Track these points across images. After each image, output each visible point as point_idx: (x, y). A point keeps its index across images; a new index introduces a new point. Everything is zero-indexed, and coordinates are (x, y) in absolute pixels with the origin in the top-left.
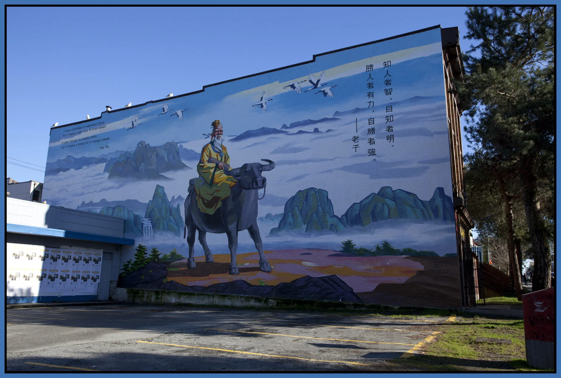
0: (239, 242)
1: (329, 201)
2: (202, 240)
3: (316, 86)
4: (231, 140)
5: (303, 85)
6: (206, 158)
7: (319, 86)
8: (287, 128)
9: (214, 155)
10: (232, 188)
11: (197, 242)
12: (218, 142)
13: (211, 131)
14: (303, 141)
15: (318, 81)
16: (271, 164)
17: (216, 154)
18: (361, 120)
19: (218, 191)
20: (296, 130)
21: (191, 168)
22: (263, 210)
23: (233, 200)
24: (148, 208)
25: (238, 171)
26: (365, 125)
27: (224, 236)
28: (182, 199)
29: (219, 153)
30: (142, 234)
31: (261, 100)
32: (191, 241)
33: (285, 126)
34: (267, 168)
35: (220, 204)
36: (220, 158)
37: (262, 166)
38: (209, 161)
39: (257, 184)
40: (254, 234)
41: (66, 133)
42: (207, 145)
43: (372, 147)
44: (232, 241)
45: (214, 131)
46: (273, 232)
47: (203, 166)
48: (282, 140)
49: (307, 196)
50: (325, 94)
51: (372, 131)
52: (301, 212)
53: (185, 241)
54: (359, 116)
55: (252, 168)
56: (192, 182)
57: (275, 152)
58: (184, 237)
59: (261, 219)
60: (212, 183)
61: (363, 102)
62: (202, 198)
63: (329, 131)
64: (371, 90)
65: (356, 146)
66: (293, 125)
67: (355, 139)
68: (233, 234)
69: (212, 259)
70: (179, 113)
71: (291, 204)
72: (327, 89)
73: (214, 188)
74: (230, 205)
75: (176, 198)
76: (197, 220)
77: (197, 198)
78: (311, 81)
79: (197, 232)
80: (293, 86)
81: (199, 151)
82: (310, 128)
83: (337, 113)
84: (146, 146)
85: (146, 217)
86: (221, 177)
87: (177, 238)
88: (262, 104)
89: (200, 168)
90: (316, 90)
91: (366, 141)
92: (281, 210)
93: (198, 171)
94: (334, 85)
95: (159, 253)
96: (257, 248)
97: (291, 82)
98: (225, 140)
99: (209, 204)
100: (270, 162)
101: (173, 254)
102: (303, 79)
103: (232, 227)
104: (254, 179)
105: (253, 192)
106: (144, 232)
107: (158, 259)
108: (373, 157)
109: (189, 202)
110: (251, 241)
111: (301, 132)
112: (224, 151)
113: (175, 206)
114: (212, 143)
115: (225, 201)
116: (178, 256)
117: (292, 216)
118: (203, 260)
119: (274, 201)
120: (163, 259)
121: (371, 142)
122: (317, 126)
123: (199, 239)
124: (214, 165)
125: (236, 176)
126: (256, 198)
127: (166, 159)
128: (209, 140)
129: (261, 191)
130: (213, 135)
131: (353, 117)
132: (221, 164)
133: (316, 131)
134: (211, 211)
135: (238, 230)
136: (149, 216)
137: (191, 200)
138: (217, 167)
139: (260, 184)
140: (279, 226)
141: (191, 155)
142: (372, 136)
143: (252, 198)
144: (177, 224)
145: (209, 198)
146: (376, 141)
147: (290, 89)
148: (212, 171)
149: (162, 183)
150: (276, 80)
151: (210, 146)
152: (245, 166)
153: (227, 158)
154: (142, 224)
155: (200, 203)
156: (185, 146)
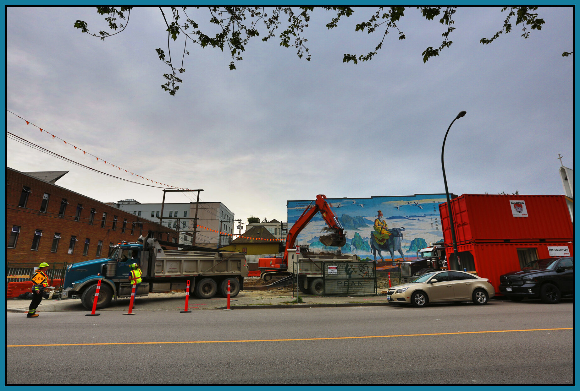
0: (395, 254)
1: (425, 242)
2: (379, 253)
3: (417, 204)
4: (386, 219)
5: (412, 203)
6: (377, 224)
7: (418, 205)
8: (408, 217)
9: (380, 223)
10: (389, 235)
11: (377, 255)
12: (381, 219)
13: (378, 214)
14: (414, 222)
15: (417, 203)
16: (404, 229)
17: (381, 223)
18: (433, 218)
19: (384, 236)
20: (412, 218)
21: (371, 227)
22: (403, 244)
23: (391, 240)
24: (352, 241)
25: (391, 230)
26: (434, 220)
27: (389, 252)
28: (369, 238)
29: (382, 223)
30: (351, 251)
31: (397, 206)
32: (375, 254)
33: (407, 216)
34: (402, 230)
35: (385, 241)
36: (383, 225)
37: (400, 229)
38: (378, 225)
39: (399, 235)
40: (400, 252)
41: (297, 204)
42: (377, 219)
43: (437, 227)
44: (392, 254)
45: (379, 214)
46: (407, 252)
47: (376, 227)
48: (407, 221)
49: (418, 240)
50: (420, 208)
51: (436, 222)
52: (416, 246)
53: (372, 254)
54: (432, 217)
55: (396, 230)
56: (372, 232)
57: (405, 225)
58: (372, 253)
59: (402, 247)
60: (381, 233)
61: (433, 213)
62: (377, 239)
63: (423, 220)
64: (435, 209)
65: (432, 226)
66: (410, 217)
67: (432, 224)
68: (392, 252)
69: (384, 260)
70: (362, 205)
71: (413, 243)
72: (421, 206)
73: (382, 235)
74: (390, 242)
75: (365, 238)
76: (376, 246)
77: (375, 239)
78: (415, 203)
79: (377, 251)
80: (408, 203)
81: (374, 221)
82: (417, 218)
83: (425, 215)
84: (347, 216)
85: (352, 244)
86: (384, 231)
87: (368, 253)
88: (397, 207)
89: (375, 227)
90: (417, 206)
91: (435, 225)
92: (410, 245)
93: (374, 228)
94: (423, 205)
95: (360, 258)
96: (402, 257)
97: (408, 202)
98: (384, 218)
99: (381, 241)
100: (403, 228)
101: (367, 259)
102: (412, 201)
103: (391, 249)
104: (398, 233)
105: (398, 238)
106: (352, 250)
107: (360, 260)
108: (438, 230)
109: (372, 239)
110: (399, 254)
111: (413, 219)
112: (384, 222)
113: (366, 241)
114: (379, 219)
115: (387, 240)
116: (370, 259)
117: (414, 246)
118: (381, 261)
119: (407, 241)
120: (362, 260)
121: (437, 225)
122: (419, 218)
123: (378, 253)
124: (381, 227)
125: (390, 232)
126: (400, 240)
127: (358, 222)
128: (377, 217)
129: (401, 238)
130: (379, 216)
131: (430, 217)
132: (384, 227)
133: (419, 219)
134: (382, 244)
135: (394, 251)
136: (354, 244)
137: (373, 239)
138: (382, 228)
139: (401, 235)
140: (410, 249)
141: (370, 222)
142: (437, 224)
143: (398, 240)
144: (367, 247)
145: (381, 239)
146: (438, 225)
147: (407, 204)
148: (380, 229)
149: (358, 232)
150: (402, 200)
151: (378, 220)
152: (394, 228)
153: (386, 225)
154: (350, 247)
155: (377, 241)
156: (366, 218)
